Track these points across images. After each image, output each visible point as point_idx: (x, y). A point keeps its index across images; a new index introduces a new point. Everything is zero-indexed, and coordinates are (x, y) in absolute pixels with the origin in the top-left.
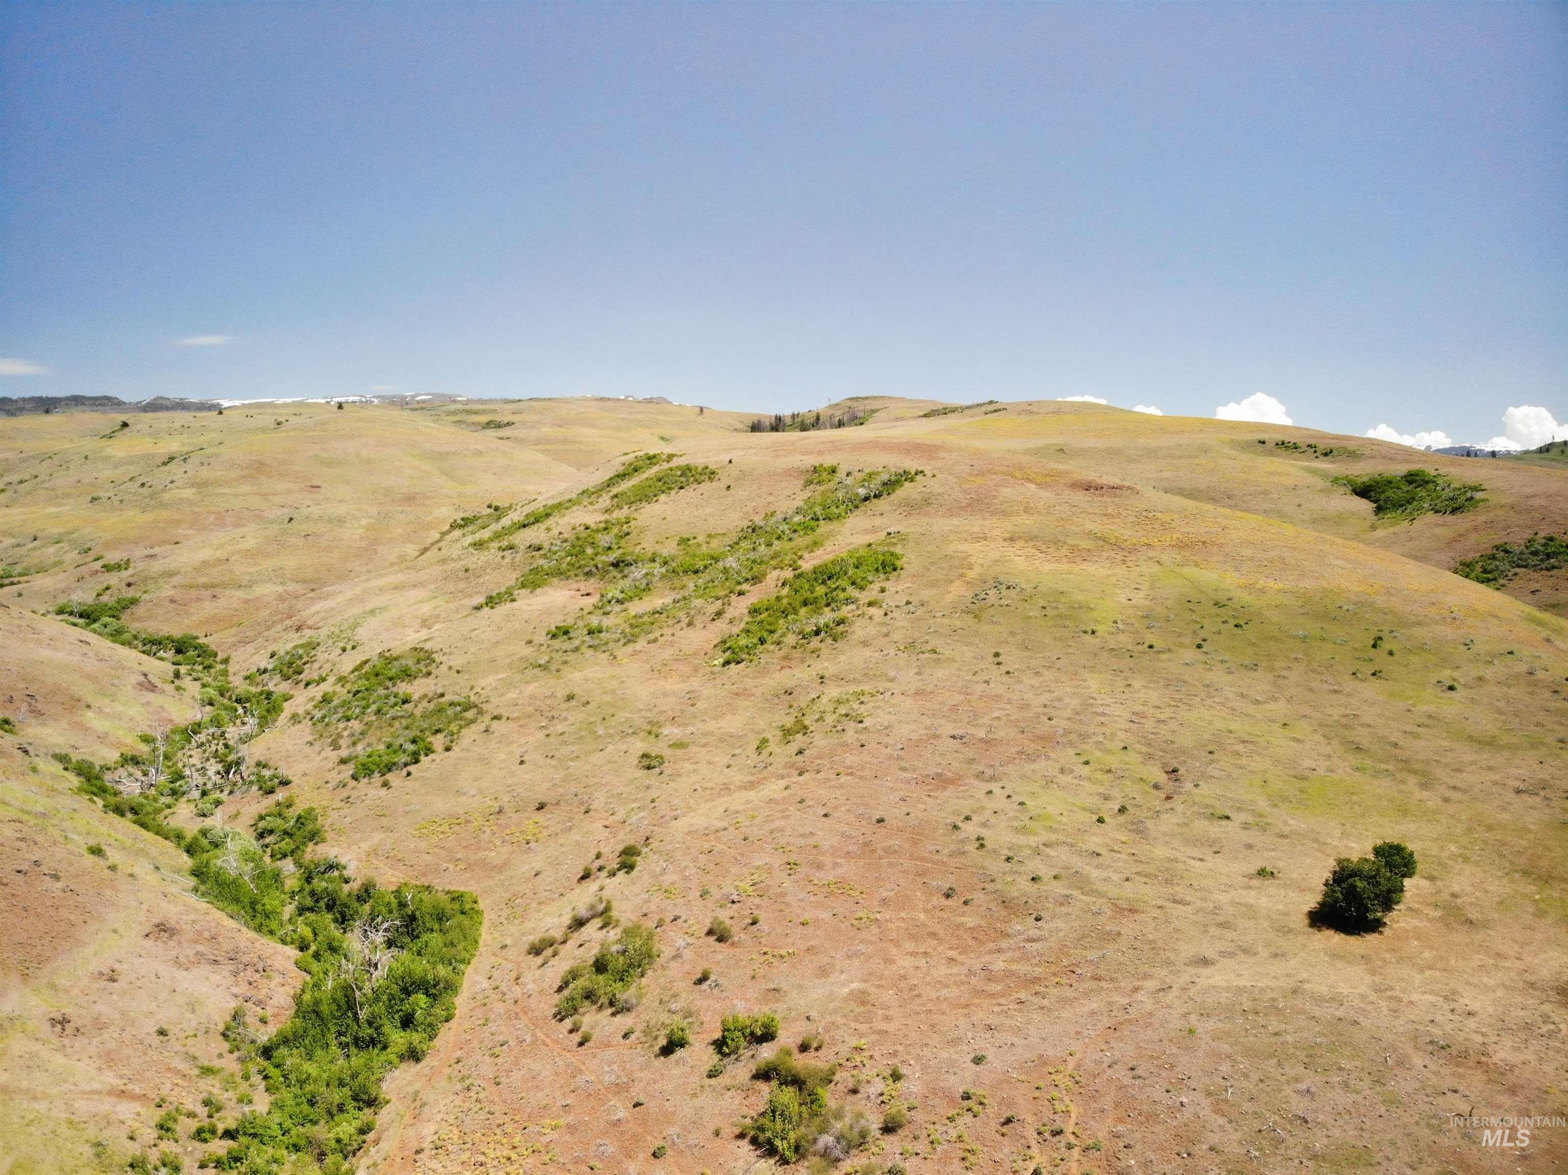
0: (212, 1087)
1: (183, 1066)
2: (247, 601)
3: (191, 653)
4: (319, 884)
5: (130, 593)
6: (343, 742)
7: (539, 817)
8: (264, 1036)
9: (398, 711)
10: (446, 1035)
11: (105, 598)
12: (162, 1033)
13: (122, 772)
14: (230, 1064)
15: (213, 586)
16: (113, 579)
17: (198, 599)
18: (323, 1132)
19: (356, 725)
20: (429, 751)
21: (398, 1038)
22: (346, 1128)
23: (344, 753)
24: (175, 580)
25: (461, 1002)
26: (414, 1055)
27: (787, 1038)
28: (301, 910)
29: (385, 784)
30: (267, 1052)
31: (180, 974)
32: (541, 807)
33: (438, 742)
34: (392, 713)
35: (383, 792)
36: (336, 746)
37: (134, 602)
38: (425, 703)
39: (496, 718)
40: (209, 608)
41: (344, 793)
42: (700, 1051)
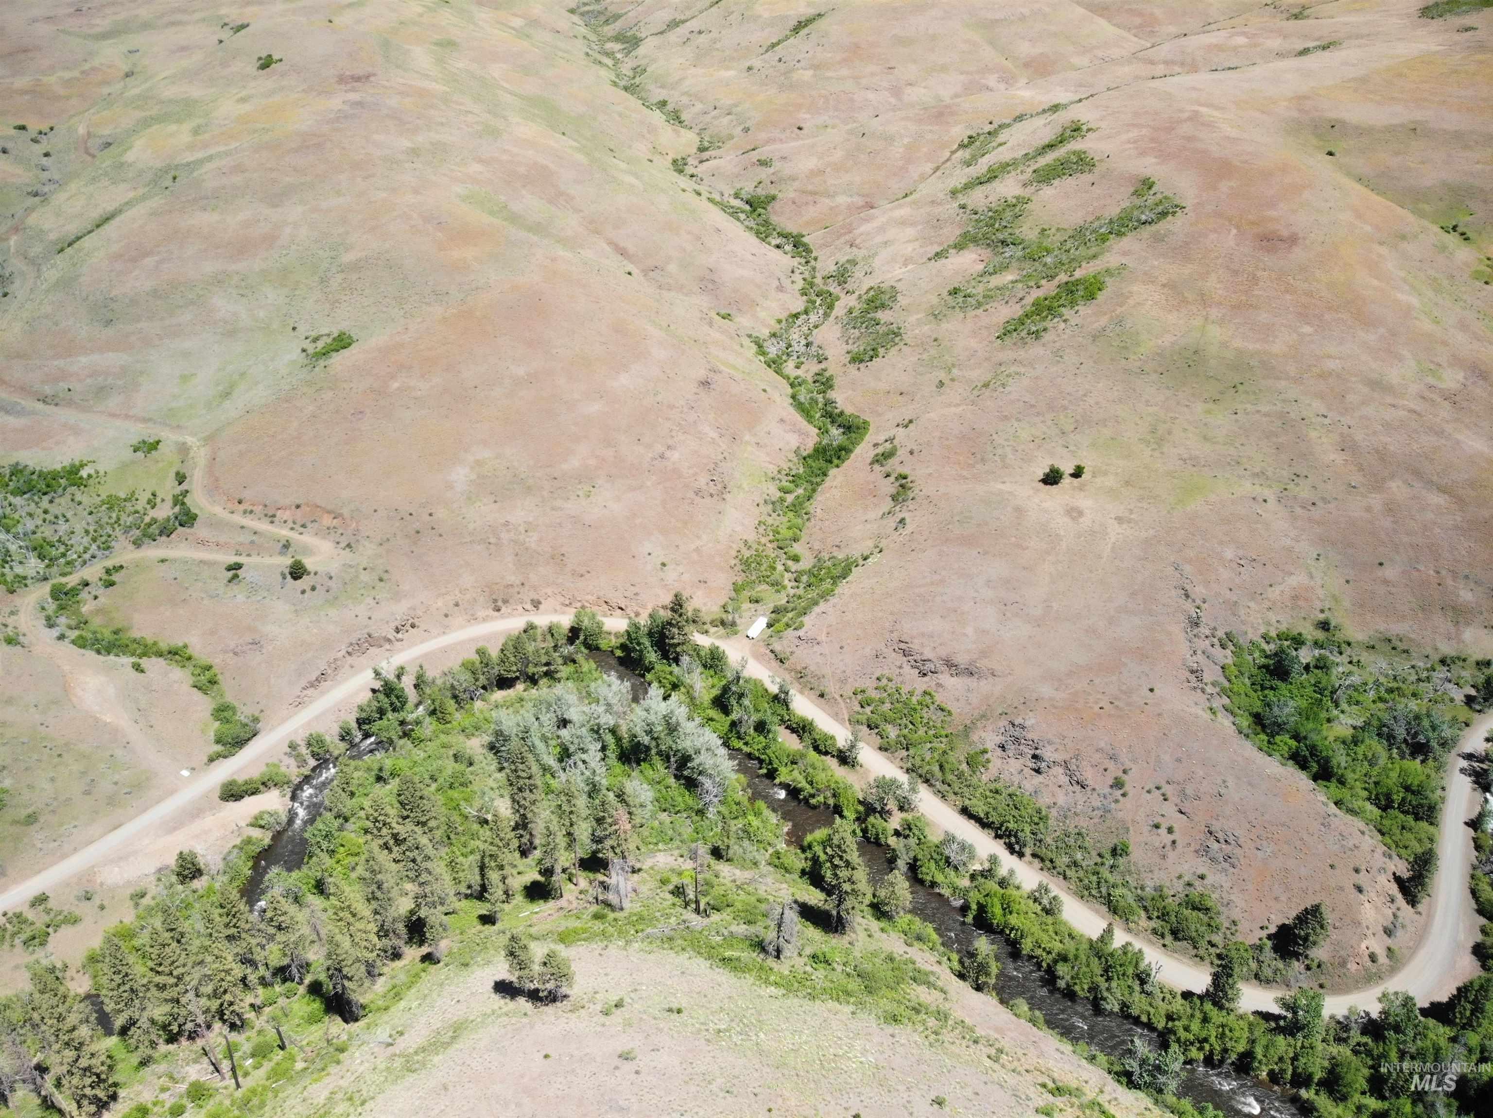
0: (791, 465)
1: (784, 457)
2: (831, 208)
3: (801, 249)
4: (829, 409)
5: (773, 191)
6: (850, 341)
7: (900, 398)
8: (805, 454)
9: (874, 329)
10: (847, 463)
11: (759, 190)
12: (780, 449)
13: (770, 342)
14: (795, 460)
15: (816, 193)
16: (764, 173)
17: (807, 203)
18: (814, 480)
19: (857, 333)
20: (877, 356)
21: (836, 461)
22: (818, 480)
23: (849, 347)
24: (796, 184)
25: (853, 456)
26: (837, 466)
27: (909, 480)
28: (822, 416)
30: (804, 458)
31: (786, 433)
32: (901, 393)
33: (881, 352)
34: (871, 329)
35: (857, 372)
36: (847, 342)
37: (774, 198)
38: (883, 327)
39: (905, 344)
40: (811, 212)
41: (845, 369)
42: (892, 479)
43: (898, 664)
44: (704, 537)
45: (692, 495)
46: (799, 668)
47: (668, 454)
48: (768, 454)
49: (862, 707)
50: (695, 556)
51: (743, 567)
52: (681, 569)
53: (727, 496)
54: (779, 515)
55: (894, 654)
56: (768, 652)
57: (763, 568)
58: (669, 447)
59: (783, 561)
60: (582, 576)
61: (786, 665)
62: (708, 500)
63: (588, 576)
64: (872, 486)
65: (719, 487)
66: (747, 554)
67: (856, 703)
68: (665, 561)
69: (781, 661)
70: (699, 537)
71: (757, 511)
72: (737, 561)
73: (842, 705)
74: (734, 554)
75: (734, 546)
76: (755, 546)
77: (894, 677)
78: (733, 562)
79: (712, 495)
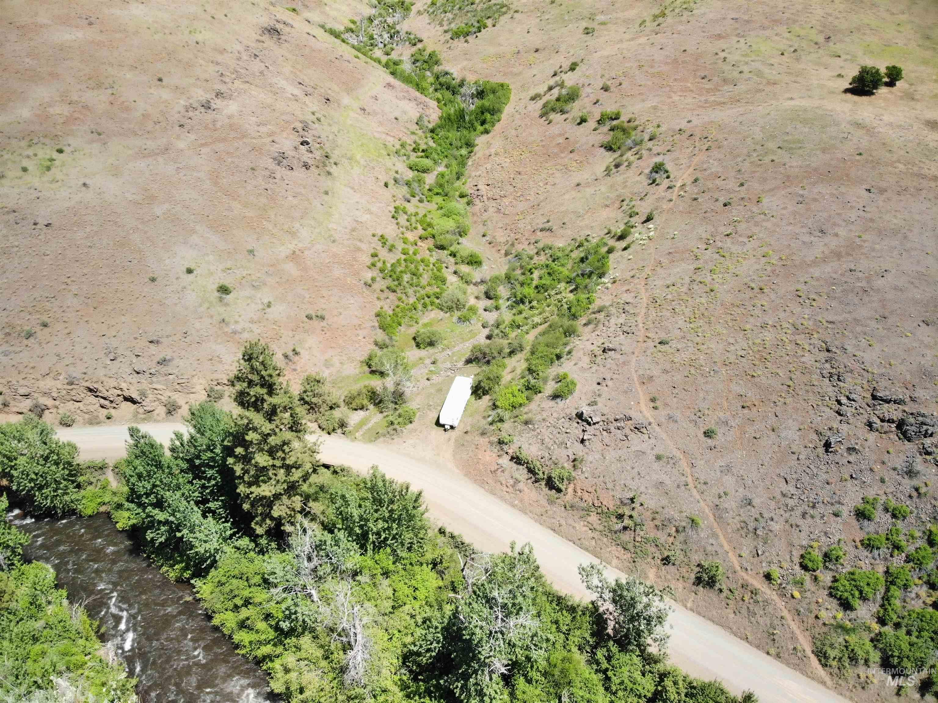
0: (416, 138)
1: (405, 130)
4: (442, 80)
6: (445, 23)
7: (536, 55)
8: (430, 126)
9: (469, 8)
10: (498, 126)
12: (396, 119)
13: (347, 34)
14: (420, 132)
19: (450, 15)
20: (485, 27)
21: (480, 128)
22: (464, 152)
23: (446, 28)
25: (504, 116)
26: (487, 132)
27: (623, 118)
28: (436, 90)
29: (466, 41)
30: (432, 131)
31: (398, 101)
32: (537, 51)
33: (489, 22)
34: (467, 8)
35: (466, 45)
36: (441, 25)
38: (482, 5)
39: (516, 12)
41: (448, 45)
42: (591, 124)
43: (899, 462)
44: (304, 233)
45: (272, 165)
46: (610, 503)
47: (217, 103)
48: (381, 124)
49: (846, 606)
50: (291, 268)
51: (389, 282)
52: (265, 296)
53: (333, 169)
54: (421, 201)
55: (872, 437)
56: (505, 461)
57: (424, 281)
58: (219, 94)
59: (452, 268)
60: (29, 335)
61: (569, 497)
62: (299, 174)
63: (42, 334)
64: (561, 140)
65: (318, 154)
66: (391, 259)
67: (822, 596)
68: (227, 282)
69: (550, 484)
70: (293, 234)
71: (386, 194)
72: (375, 273)
73: (780, 603)
74: (368, 261)
75: (363, 246)
76: (400, 246)
77: (907, 505)
78: (368, 275)
79: (306, 166)
